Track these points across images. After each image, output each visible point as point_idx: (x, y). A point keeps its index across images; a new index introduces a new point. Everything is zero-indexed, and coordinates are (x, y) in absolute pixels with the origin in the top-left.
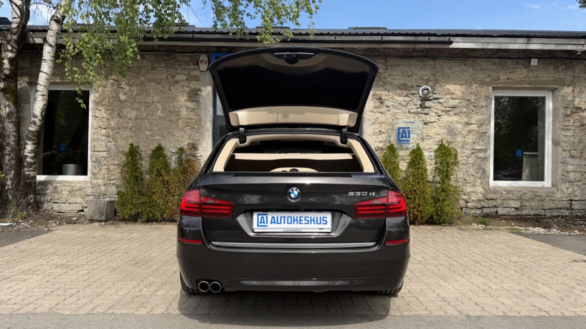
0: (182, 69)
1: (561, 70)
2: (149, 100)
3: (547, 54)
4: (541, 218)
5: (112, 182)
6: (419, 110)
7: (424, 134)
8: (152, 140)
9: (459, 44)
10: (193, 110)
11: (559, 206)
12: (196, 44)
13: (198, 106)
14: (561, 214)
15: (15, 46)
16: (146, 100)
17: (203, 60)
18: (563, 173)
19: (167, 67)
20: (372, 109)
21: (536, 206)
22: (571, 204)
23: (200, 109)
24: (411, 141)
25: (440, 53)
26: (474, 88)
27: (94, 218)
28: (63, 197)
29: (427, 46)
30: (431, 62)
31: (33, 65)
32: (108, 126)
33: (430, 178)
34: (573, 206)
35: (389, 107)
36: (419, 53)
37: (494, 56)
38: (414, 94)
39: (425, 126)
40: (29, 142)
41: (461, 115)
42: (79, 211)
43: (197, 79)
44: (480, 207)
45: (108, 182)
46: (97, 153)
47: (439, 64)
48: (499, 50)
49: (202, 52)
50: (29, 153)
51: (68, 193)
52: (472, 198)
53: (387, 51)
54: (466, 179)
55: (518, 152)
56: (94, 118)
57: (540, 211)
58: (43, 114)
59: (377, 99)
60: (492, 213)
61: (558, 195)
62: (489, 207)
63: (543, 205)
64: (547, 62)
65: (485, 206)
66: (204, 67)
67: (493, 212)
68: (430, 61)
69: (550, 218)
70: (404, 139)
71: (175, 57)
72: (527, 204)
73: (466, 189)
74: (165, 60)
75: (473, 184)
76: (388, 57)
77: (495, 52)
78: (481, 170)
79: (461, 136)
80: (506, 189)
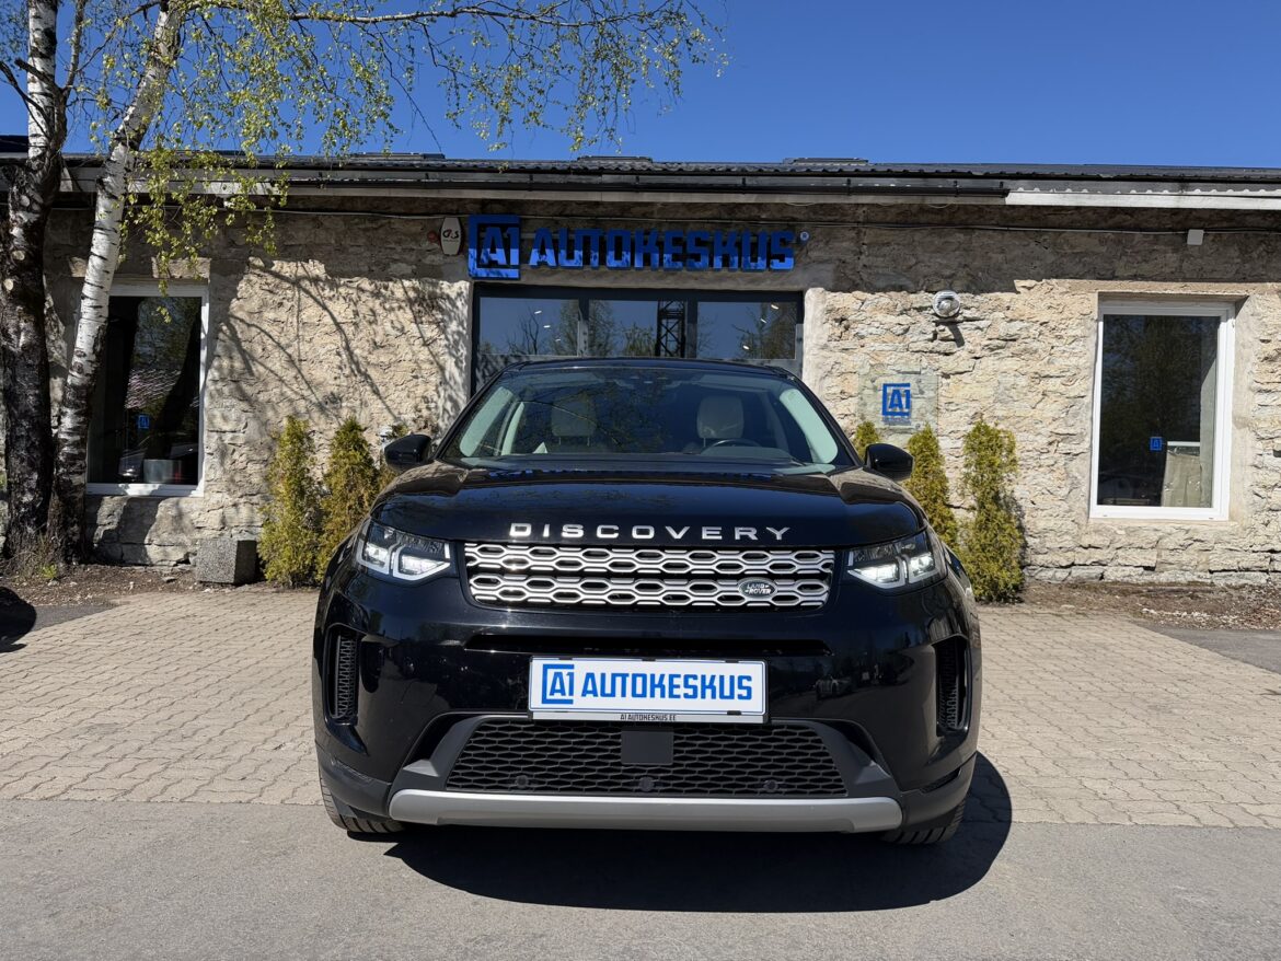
0: (404, 250)
1: (1256, 256)
3: (1225, 219)
4: (1203, 591)
5: (253, 499)
6: (931, 345)
7: (941, 399)
9: (1021, 197)
10: (427, 342)
11: (1244, 564)
12: (433, 194)
13: (438, 333)
14: (1250, 582)
15: (38, 198)
16: (325, 319)
17: (450, 231)
18: (1257, 490)
19: (370, 246)
20: (824, 341)
21: (1194, 563)
22: (1272, 560)
23: (444, 340)
24: (914, 415)
25: (981, 217)
26: (1056, 297)
27: (209, 579)
28: (146, 531)
29: (951, 200)
30: (960, 237)
31: (80, 241)
32: (242, 376)
33: (954, 498)
34: (1276, 564)
35: (862, 337)
36: (931, 216)
37: (1103, 224)
38: (921, 308)
39: (944, 381)
40: (69, 410)
41: (1026, 356)
42: (179, 562)
43: (436, 273)
44: (1064, 563)
45: (243, 500)
46: (217, 436)
47: (980, 239)
48: (1115, 210)
49: (450, 213)
50: (69, 434)
52: (1048, 545)
53: (860, 211)
54: (1037, 500)
55: (1155, 442)
56: (211, 358)
57: (1202, 574)
58: (98, 348)
59: (836, 320)
60: (1091, 578)
62: (1084, 565)
63: (1208, 562)
64: (1224, 238)
65: (1077, 561)
66: (451, 245)
67: (1094, 575)
68: (958, 235)
69: (1223, 590)
70: (898, 410)
71: (389, 223)
72: (1171, 560)
73: (1035, 523)
74: (366, 230)
75: (1050, 512)
76: (864, 223)
77: (1105, 214)
78: (1069, 482)
79: (1025, 404)
80: (1127, 525)
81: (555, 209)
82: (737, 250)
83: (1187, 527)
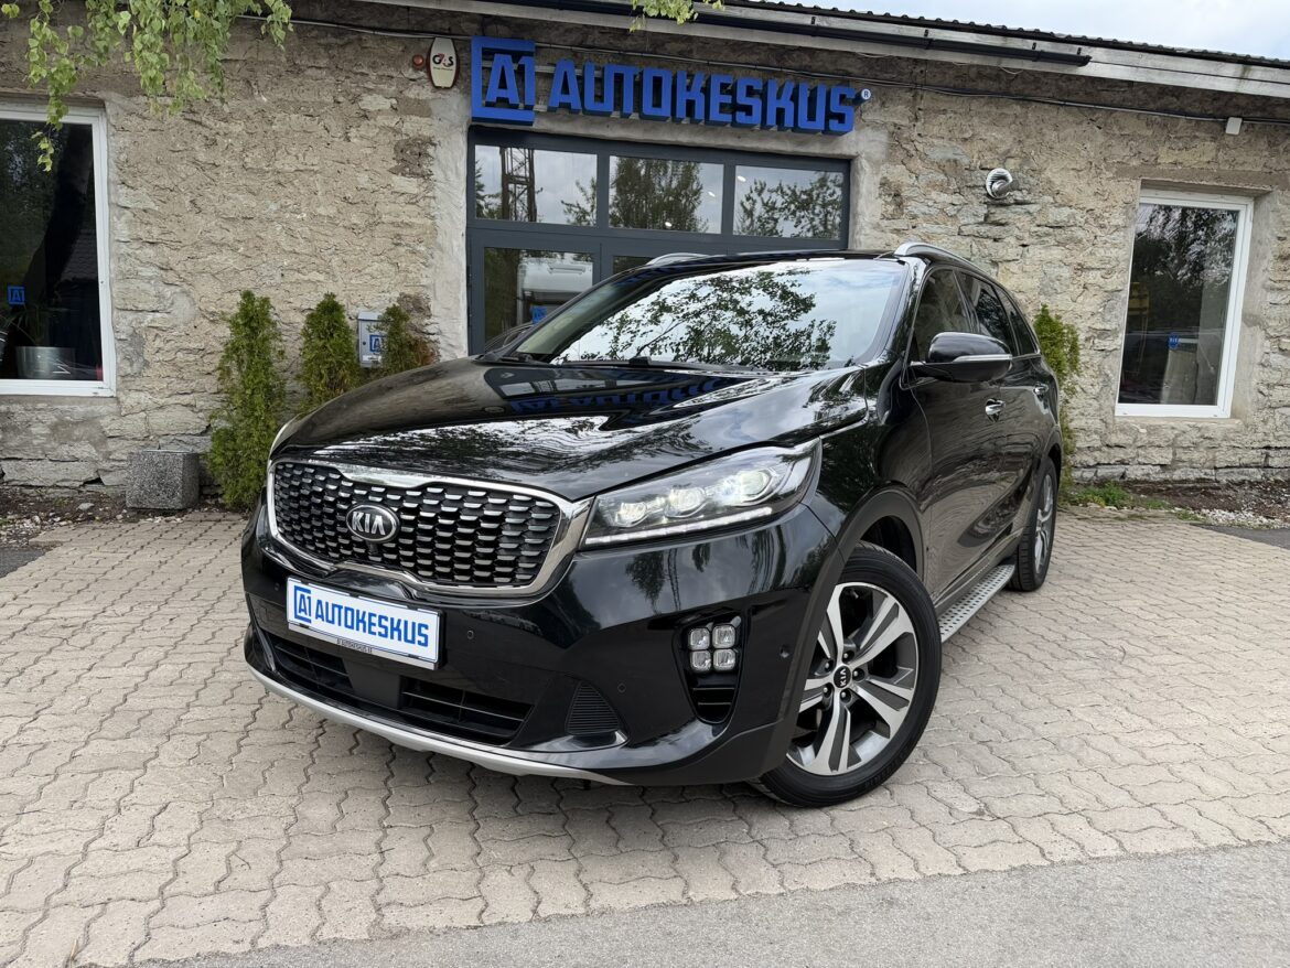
0: (380, 77)
1: (1282, 150)
2: (286, 163)
3: (1259, 108)
4: (1213, 488)
5: (187, 399)
6: (983, 229)
8: (298, 282)
9: (1101, 66)
10: (413, 200)
11: (1244, 461)
13: (428, 189)
14: (1247, 478)
16: (278, 165)
17: (442, 56)
18: (1262, 388)
19: (334, 69)
20: (877, 219)
21: (1202, 460)
22: (1268, 456)
23: (434, 198)
25: (1037, 88)
26: (1103, 182)
27: (146, 504)
28: (35, 442)
29: (1028, 65)
30: (1017, 109)
32: (162, 237)
34: (1270, 460)
35: (915, 217)
36: (991, 84)
37: (1152, 106)
38: (975, 187)
39: (993, 270)
41: (1071, 246)
42: (87, 482)
43: (423, 109)
44: (1092, 463)
45: (172, 401)
46: (131, 316)
47: (1033, 114)
48: (1163, 89)
49: (442, 33)
51: (47, 431)
52: (1078, 445)
53: (918, 69)
56: (117, 211)
57: (1208, 471)
59: (890, 195)
60: (1114, 477)
61: (1247, 439)
62: (1109, 464)
63: (1214, 460)
64: (1257, 128)
65: (1103, 461)
66: (443, 75)
67: (1116, 474)
68: (1014, 106)
69: (1228, 487)
71: (360, 39)
72: (1184, 457)
74: (328, 47)
75: (1082, 410)
76: (922, 85)
77: (1154, 94)
78: (1101, 380)
79: (1067, 297)
80: (1147, 424)
81: (573, 38)
82: (792, 104)
83: (1200, 425)
